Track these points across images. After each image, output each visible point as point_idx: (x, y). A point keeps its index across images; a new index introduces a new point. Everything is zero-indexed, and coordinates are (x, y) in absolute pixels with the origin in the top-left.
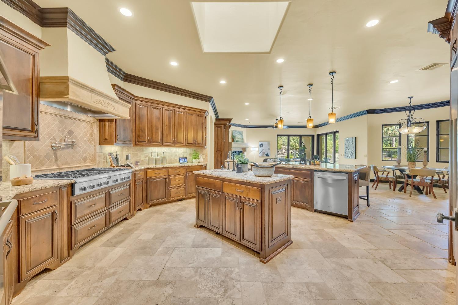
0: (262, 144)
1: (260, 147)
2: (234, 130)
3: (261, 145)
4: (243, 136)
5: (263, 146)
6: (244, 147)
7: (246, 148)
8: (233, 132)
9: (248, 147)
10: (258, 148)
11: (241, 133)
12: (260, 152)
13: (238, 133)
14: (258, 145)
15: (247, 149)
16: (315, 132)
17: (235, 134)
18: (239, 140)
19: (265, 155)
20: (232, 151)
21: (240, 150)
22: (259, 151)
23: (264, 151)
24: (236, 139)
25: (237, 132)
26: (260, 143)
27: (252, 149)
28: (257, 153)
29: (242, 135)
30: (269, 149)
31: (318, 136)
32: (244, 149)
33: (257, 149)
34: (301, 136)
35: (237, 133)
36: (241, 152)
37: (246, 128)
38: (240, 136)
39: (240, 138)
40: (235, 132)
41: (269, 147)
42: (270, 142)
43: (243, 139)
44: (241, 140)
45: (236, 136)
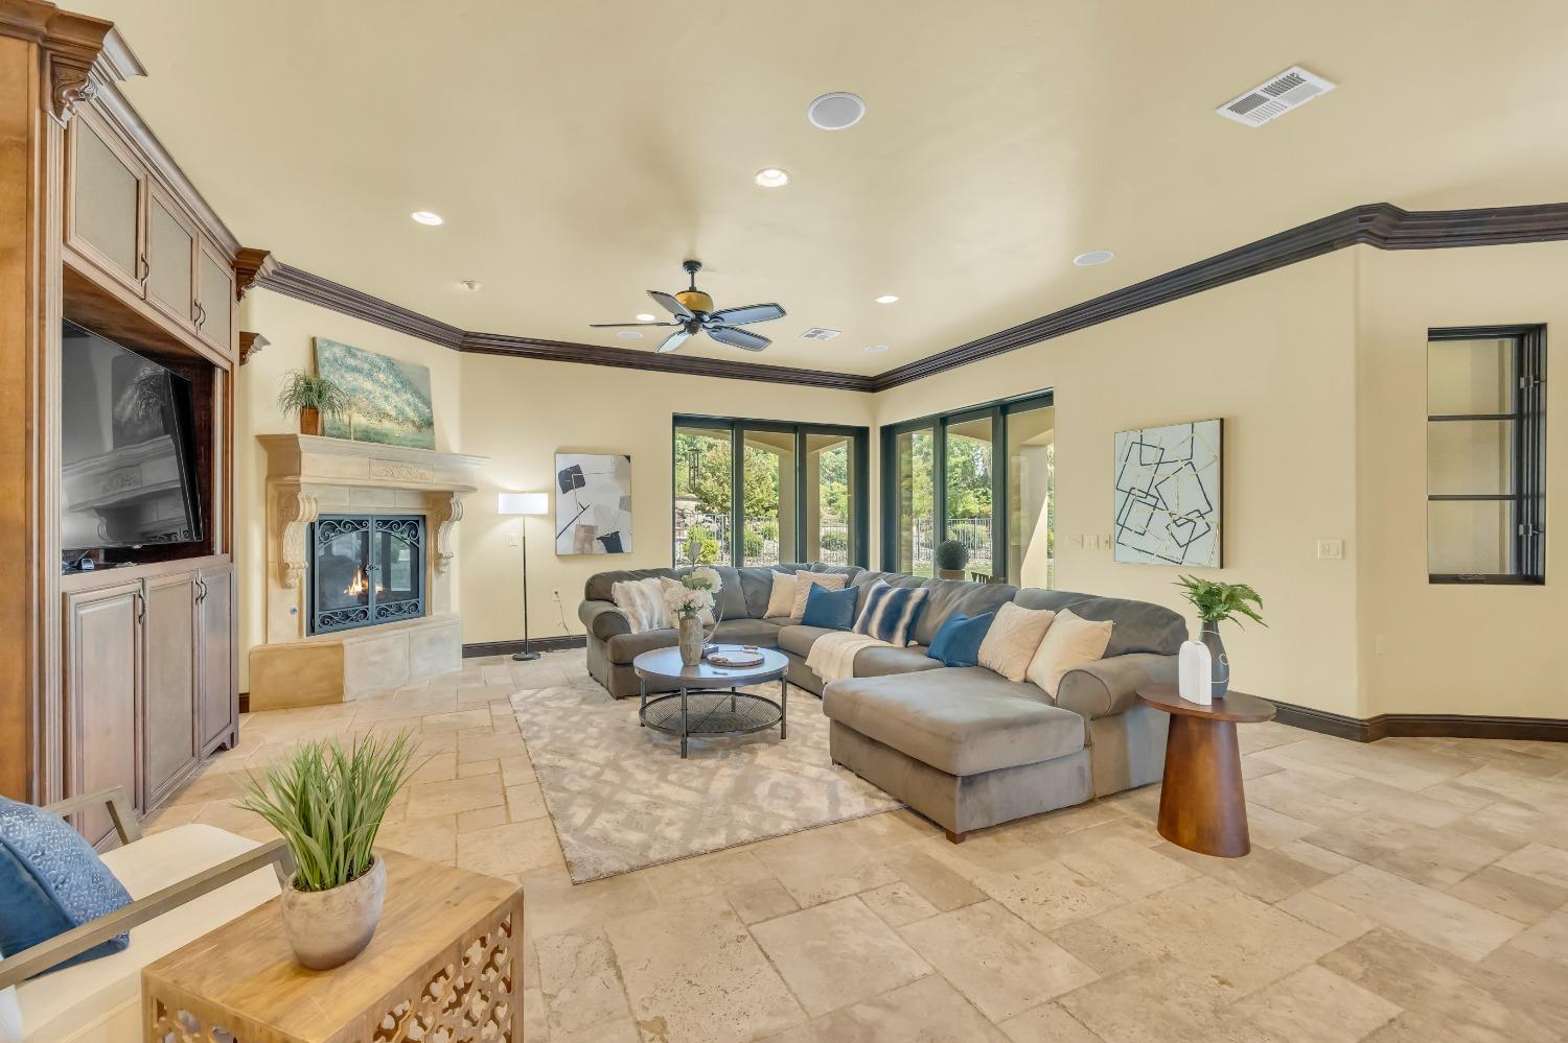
0: (577, 469)
1: (565, 491)
2: (331, 344)
3: (571, 479)
4: (428, 403)
5: (581, 482)
6: (436, 482)
7: (451, 494)
8: (325, 355)
9: (474, 489)
10: (545, 497)
11: (413, 383)
12: (562, 524)
13: (382, 377)
14: (550, 479)
15: (464, 504)
16: (874, 413)
17: (349, 377)
18: (387, 425)
19: (599, 546)
20: (309, 510)
21: (409, 507)
22: (553, 515)
23: (587, 519)
24: (359, 420)
25: (373, 365)
26: (565, 463)
27: (502, 504)
28: (541, 535)
29: (416, 393)
30: (626, 503)
31: (889, 433)
32: (440, 505)
33: (541, 503)
34: (801, 431)
35: (370, 375)
36: (414, 524)
37: (462, 349)
38: (395, 399)
39: (401, 412)
40: (351, 361)
41: (622, 494)
42: (628, 458)
43: (430, 424)
44: (409, 429)
45: (355, 390)
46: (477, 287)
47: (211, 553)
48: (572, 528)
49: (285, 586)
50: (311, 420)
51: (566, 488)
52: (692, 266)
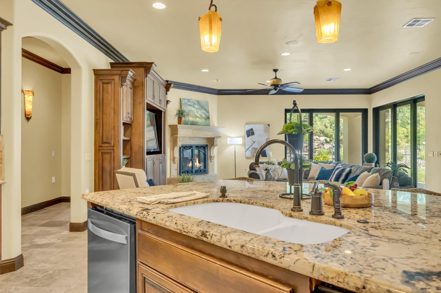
0: (252, 129)
1: (248, 137)
2: (184, 99)
3: (250, 133)
4: (208, 112)
5: (253, 134)
6: (210, 135)
7: (214, 138)
8: (183, 102)
9: (220, 137)
10: (241, 139)
11: (204, 107)
12: (247, 147)
13: (196, 106)
14: (244, 133)
15: (218, 141)
16: (370, 101)
17: (188, 107)
18: (198, 120)
20: (180, 144)
21: (203, 142)
22: (244, 144)
23: (255, 145)
24: (191, 119)
25: (195, 103)
26: (248, 127)
27: (229, 141)
28: (241, 151)
29: (205, 110)
30: (268, 140)
31: (376, 111)
32: (211, 141)
33: (240, 141)
34: (337, 112)
35: (193, 106)
36: (204, 147)
37: (218, 94)
38: (200, 112)
39: (201, 115)
40: (189, 103)
41: (267, 137)
42: (269, 125)
43: (208, 118)
44: (203, 120)
45: (190, 111)
47: (161, 153)
48: (250, 149)
49: (174, 163)
50: (180, 122)
51: (248, 135)
52: (275, 71)
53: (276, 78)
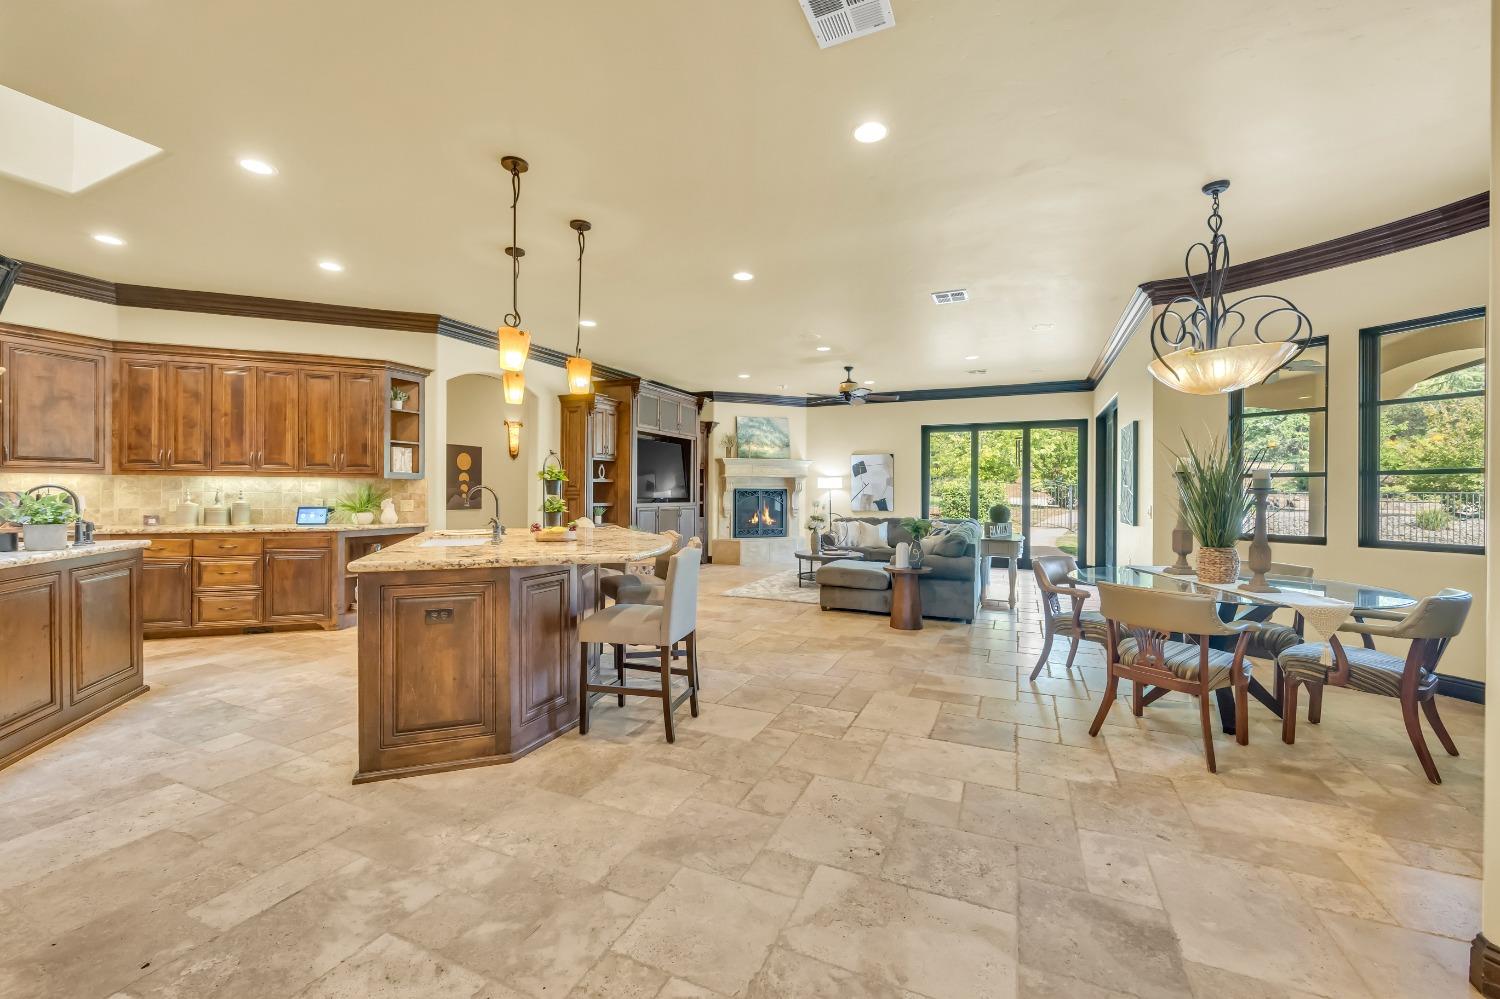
0: (862, 463)
1: (856, 475)
2: (742, 418)
3: (859, 469)
4: (787, 436)
5: (864, 471)
6: (787, 474)
7: (795, 479)
8: (741, 423)
10: (840, 480)
11: (779, 428)
12: (853, 494)
13: (764, 428)
14: (846, 469)
15: (803, 483)
16: (1091, 405)
17: (750, 430)
18: (766, 449)
19: (874, 507)
20: (730, 487)
21: (780, 486)
22: (848, 488)
23: (868, 491)
24: (754, 448)
25: (762, 423)
26: (856, 460)
27: (823, 483)
28: (842, 497)
29: (781, 432)
30: (891, 482)
31: (1102, 420)
32: (791, 484)
33: (839, 483)
35: (759, 428)
36: (781, 493)
37: (808, 406)
38: (770, 436)
39: (773, 442)
40: (751, 424)
41: (889, 476)
42: (892, 455)
43: (788, 445)
44: (777, 449)
45: (753, 435)
46: (786, 387)
47: (689, 501)
48: (859, 496)
49: (724, 517)
50: (728, 454)
51: (856, 473)
53: (849, 381)
